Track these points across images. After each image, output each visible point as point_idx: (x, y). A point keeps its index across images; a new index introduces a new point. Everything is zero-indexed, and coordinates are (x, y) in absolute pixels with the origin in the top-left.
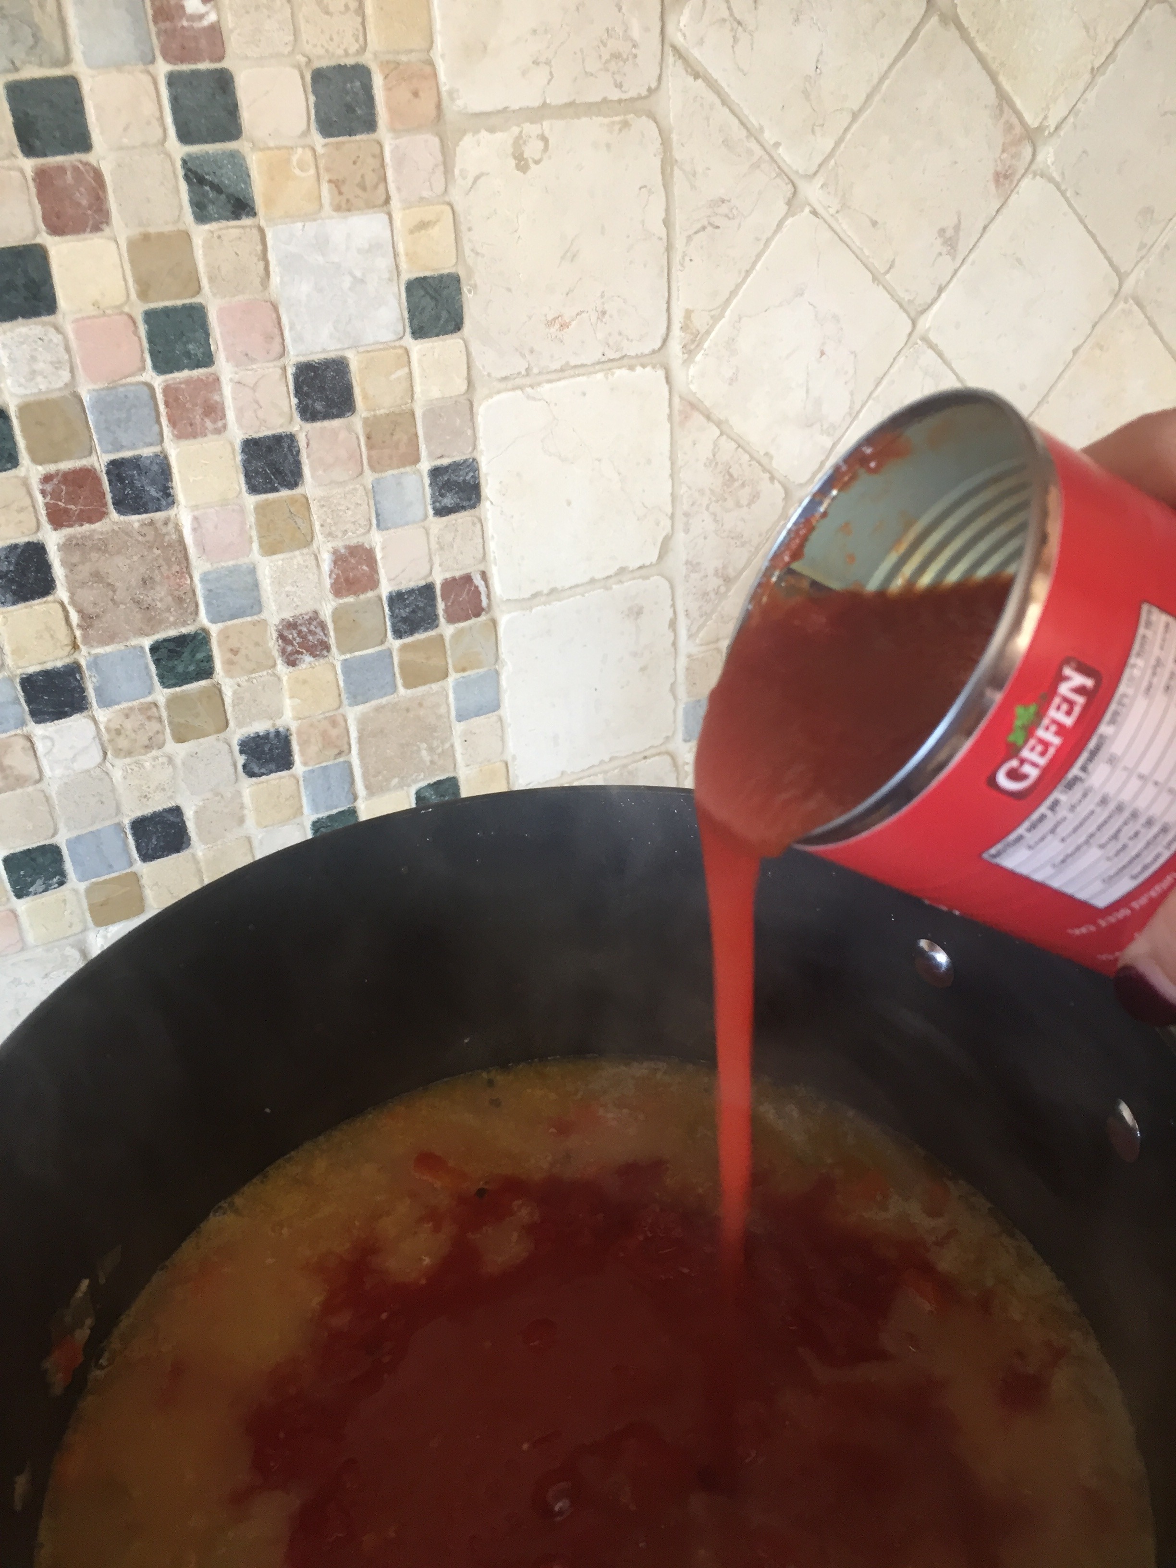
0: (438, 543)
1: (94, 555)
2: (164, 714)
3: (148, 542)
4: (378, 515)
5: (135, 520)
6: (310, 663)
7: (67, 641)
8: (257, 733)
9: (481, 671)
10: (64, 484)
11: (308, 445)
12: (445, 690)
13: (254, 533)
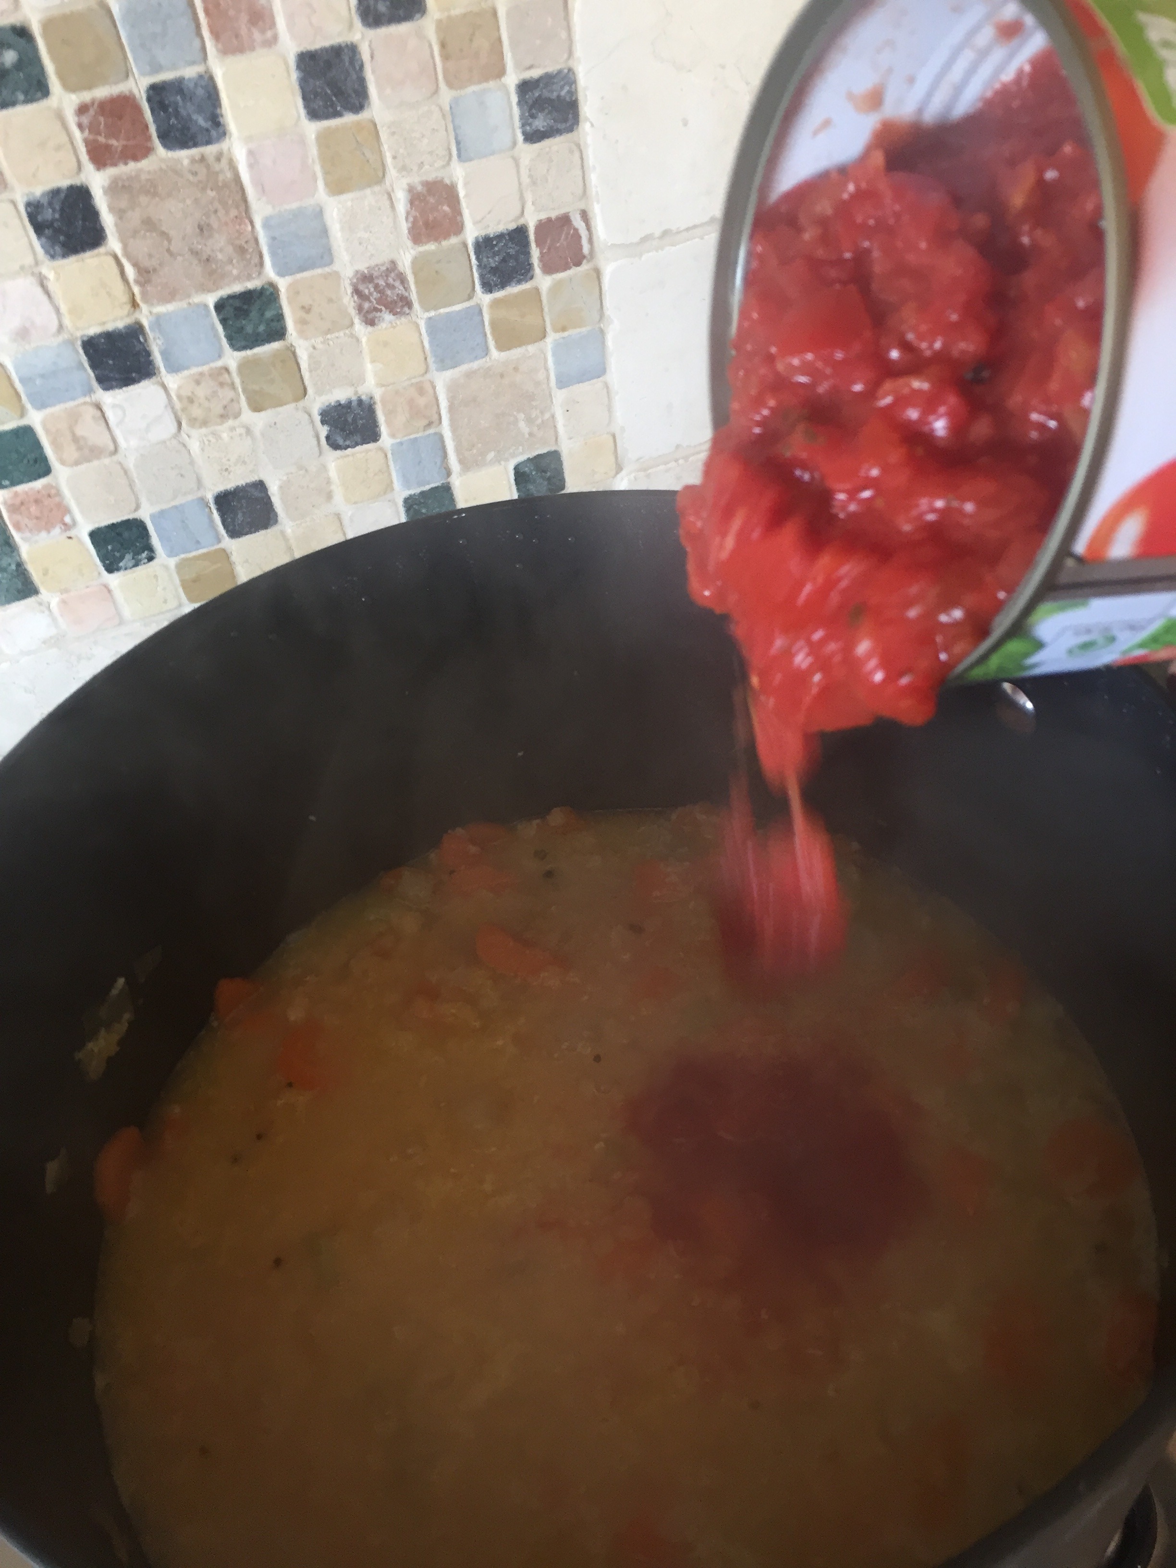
0: (530, 176)
1: (143, 200)
2: (237, 381)
3: (200, 182)
4: (458, 143)
5: (184, 155)
6: (391, 322)
7: (124, 298)
8: (338, 401)
9: (584, 330)
10: (103, 115)
11: (372, 57)
12: (543, 352)
13: (318, 169)
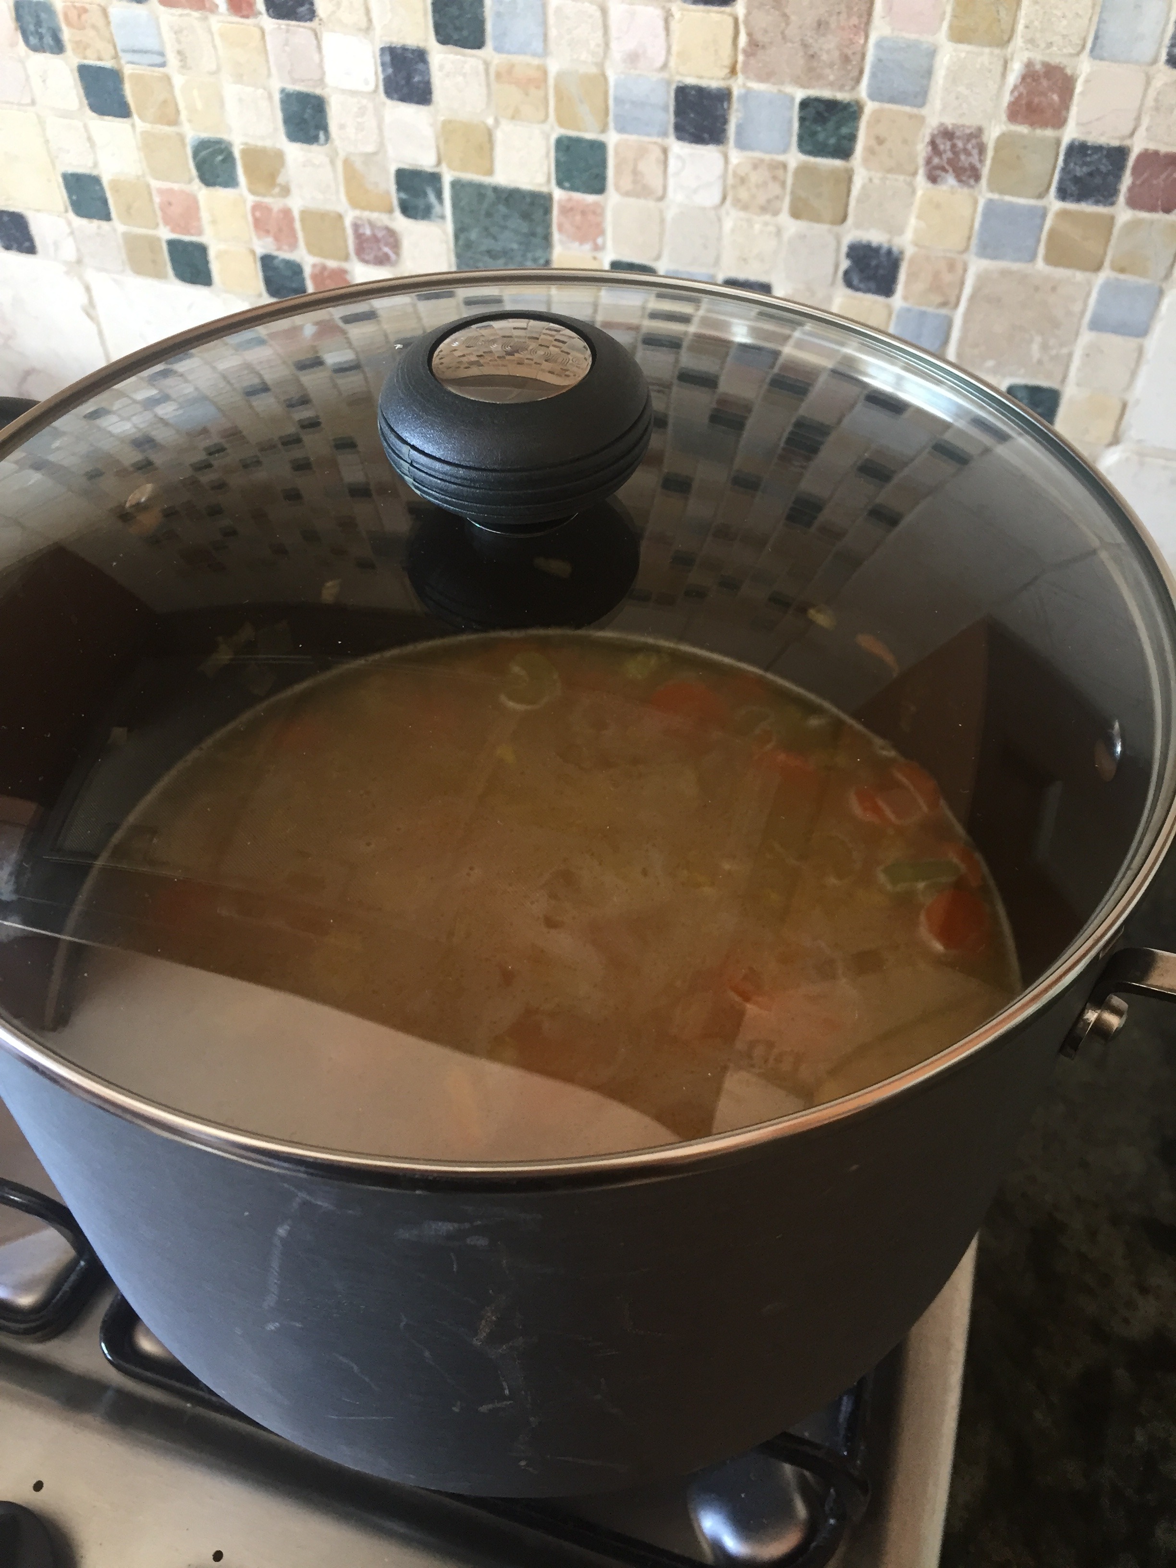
0: (1156, 100)
2: (789, 181)
4: (1096, 38)
6: (952, 187)
7: (727, 62)
8: (870, 241)
9: (1142, 281)
12: (1090, 284)
13: (949, 11)
